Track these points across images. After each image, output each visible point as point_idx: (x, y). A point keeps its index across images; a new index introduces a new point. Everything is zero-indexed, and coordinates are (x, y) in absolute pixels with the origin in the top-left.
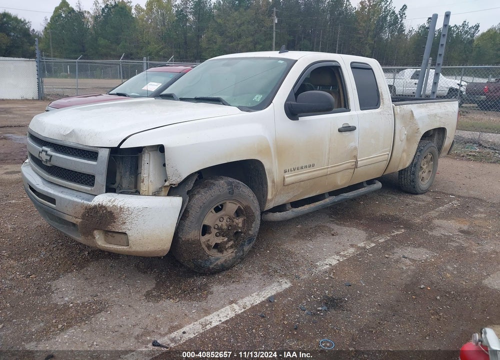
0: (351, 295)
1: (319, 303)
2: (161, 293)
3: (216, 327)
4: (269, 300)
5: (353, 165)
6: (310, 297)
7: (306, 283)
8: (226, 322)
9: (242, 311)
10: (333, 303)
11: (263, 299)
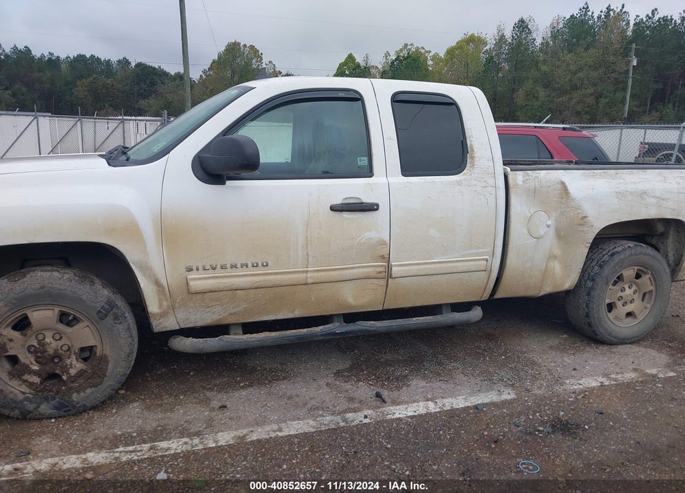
0: (597, 424)
1: (543, 423)
2: (352, 375)
3: (400, 419)
4: (476, 407)
5: (381, 272)
6: (534, 414)
7: (536, 399)
8: (412, 417)
9: (437, 410)
10: (564, 428)
11: (469, 405)
